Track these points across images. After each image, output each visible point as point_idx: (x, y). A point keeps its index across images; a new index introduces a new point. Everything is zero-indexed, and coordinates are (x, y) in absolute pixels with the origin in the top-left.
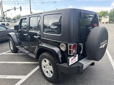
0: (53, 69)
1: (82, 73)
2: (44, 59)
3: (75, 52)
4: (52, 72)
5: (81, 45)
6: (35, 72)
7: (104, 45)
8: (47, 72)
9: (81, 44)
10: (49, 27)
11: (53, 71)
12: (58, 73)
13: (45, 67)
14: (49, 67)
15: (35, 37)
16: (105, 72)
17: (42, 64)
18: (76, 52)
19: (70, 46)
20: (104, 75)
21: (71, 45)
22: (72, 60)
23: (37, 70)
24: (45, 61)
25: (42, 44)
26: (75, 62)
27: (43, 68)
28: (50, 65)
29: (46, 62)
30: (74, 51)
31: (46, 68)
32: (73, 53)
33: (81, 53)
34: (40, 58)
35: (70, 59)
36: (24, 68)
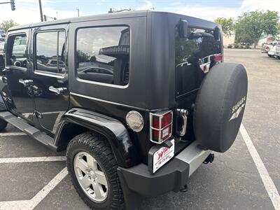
0: (109, 181)
1: (186, 187)
2: (80, 154)
3: (167, 134)
4: (103, 187)
5: (184, 113)
6: (57, 188)
7: (238, 112)
8: (91, 187)
9: (182, 110)
10: (93, 59)
11: (107, 187)
12: (122, 191)
13: (84, 174)
14: (96, 176)
15: (52, 89)
16: (237, 173)
17: (76, 166)
18: (170, 132)
19: (156, 119)
20: (236, 181)
21: (158, 117)
22: (161, 155)
23: (62, 181)
24: (85, 158)
25: (75, 111)
26: (169, 159)
27: (80, 178)
28: (99, 169)
29: (86, 161)
30: (166, 132)
31: (87, 176)
32: (164, 136)
33: (183, 133)
34: (68, 149)
35: (156, 156)
36: (24, 177)
